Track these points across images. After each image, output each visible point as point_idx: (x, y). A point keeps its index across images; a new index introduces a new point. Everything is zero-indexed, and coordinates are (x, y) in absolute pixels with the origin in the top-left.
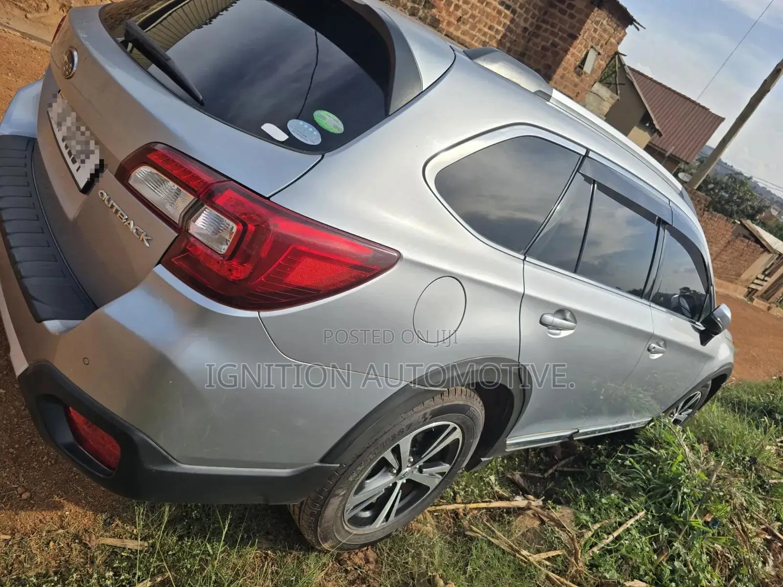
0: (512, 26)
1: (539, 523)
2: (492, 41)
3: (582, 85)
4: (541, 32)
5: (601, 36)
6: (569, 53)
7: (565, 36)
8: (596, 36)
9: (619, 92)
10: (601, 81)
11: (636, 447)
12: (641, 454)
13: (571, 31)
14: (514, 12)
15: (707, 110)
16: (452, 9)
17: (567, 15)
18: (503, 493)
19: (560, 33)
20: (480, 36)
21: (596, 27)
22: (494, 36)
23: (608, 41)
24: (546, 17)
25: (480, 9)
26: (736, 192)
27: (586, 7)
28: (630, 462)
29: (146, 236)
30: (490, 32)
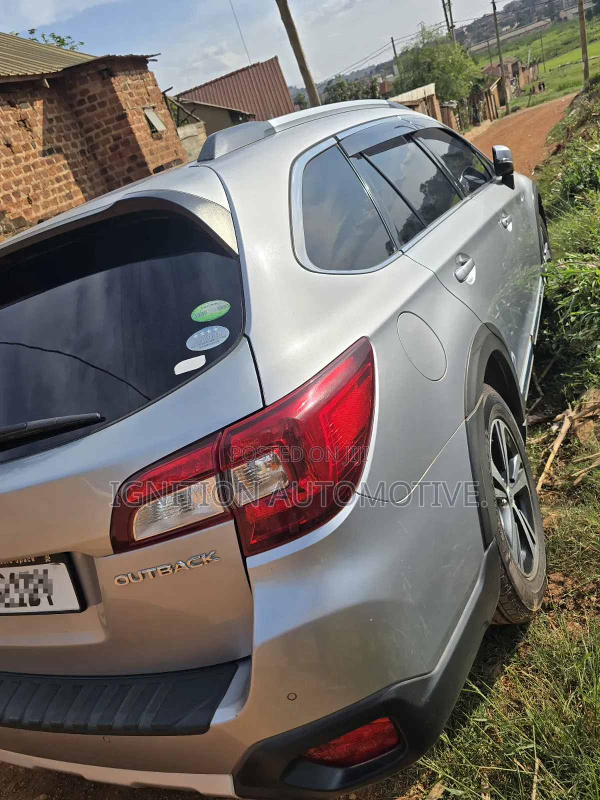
0: (71, 161)
1: (591, 421)
2: (71, 188)
3: (170, 142)
4: (95, 141)
5: (139, 94)
6: (135, 131)
7: (116, 123)
8: (136, 98)
9: (198, 118)
10: (178, 126)
11: (562, 303)
12: (572, 303)
13: (117, 114)
14: (59, 150)
15: (258, 64)
16: (14, 200)
17: (98, 108)
18: (543, 438)
19: (110, 125)
20: (59, 195)
21: (127, 92)
22: (68, 183)
23: (148, 93)
24: (85, 126)
25: (33, 176)
26: (344, 95)
27: (103, 86)
28: (573, 316)
29: (206, 556)
30: (61, 183)
